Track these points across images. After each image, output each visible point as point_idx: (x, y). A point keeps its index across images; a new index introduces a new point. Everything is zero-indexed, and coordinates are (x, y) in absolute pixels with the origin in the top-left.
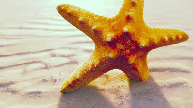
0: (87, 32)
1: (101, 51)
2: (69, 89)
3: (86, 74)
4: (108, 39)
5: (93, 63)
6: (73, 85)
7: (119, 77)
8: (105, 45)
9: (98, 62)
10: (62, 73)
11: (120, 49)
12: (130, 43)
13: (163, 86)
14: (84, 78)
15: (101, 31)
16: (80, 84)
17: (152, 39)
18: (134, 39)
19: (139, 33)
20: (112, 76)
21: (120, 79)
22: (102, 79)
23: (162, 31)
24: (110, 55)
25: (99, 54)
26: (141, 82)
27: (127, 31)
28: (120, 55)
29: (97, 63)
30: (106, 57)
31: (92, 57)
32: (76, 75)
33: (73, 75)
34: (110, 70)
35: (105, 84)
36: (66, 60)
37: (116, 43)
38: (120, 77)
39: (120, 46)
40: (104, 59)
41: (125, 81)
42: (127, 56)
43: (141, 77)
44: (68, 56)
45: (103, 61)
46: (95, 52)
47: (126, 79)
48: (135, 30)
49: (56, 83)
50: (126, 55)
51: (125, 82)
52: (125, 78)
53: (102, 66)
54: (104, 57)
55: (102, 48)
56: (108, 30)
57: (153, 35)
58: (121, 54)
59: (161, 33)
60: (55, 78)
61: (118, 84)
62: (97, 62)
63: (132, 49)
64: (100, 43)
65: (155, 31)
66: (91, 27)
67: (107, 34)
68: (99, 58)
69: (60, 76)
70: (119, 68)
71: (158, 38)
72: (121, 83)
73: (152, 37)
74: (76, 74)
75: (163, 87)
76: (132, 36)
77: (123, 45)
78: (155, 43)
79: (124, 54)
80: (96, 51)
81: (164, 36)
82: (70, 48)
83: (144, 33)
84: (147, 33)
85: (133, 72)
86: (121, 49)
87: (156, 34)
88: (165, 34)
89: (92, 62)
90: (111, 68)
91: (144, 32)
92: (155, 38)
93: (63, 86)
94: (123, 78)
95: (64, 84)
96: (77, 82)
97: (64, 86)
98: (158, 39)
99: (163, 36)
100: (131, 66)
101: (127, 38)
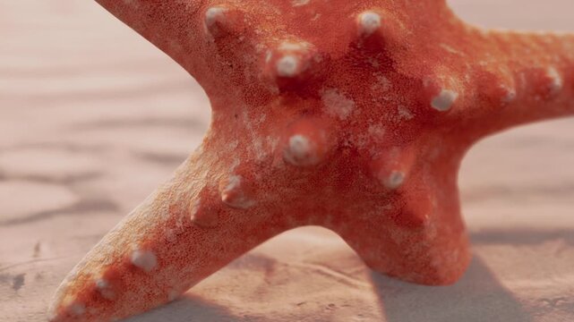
0: (173, 43)
1: (245, 132)
2: (93, 311)
3: (173, 240)
4: (287, 64)
5: (206, 189)
6: (109, 295)
7: (324, 266)
8: (266, 98)
9: (235, 181)
10: (44, 248)
11: (338, 119)
12: (385, 88)
13: (546, 303)
14: (162, 263)
15: (249, 32)
16: (143, 290)
17: (488, 74)
18: (405, 73)
19: (428, 46)
20: (290, 263)
21: (329, 276)
22: (243, 275)
23: (534, 45)
24: (298, 143)
25: (233, 145)
26: (434, 288)
27: (374, 26)
28: (340, 149)
29: (230, 187)
30: (271, 157)
31: (199, 164)
32: (125, 244)
33: (111, 249)
34: (283, 227)
35: (260, 294)
36: (59, 197)
37: (321, 91)
38: (329, 267)
39: (339, 105)
40: (262, 166)
41: (358, 283)
42: (372, 151)
43: (436, 263)
44: (68, 181)
45: (258, 177)
46: (214, 140)
47: (357, 272)
48: (410, 28)
49: (22, 290)
50: (370, 146)
51: (356, 287)
52: (354, 270)
53: (251, 203)
54: (260, 156)
55: (251, 117)
56: (278, 27)
57: (493, 60)
58: (346, 144)
59: (528, 51)
60: (18, 271)
61: (324, 293)
62: (227, 183)
63: (397, 120)
64: (238, 92)
65: (502, 44)
66: (196, 13)
67: (277, 44)
68: (237, 162)
69: (39, 263)
70: (329, 217)
71: (516, 75)
72: (338, 292)
73: (490, 70)
74: (123, 240)
75: (544, 308)
76: (396, 56)
77: (352, 102)
78: (504, 93)
79: (361, 144)
80: (219, 132)
81: (541, 66)
82: (73, 149)
83: (450, 50)
84: (465, 51)
85: (398, 234)
86: (342, 118)
87: (506, 58)
88: (548, 57)
89: (201, 186)
90: (290, 219)
91: (448, 44)
92: (503, 71)
93: (62, 299)
94: (348, 271)
95: (66, 291)
96: (128, 279)
97: (69, 299)
98: (518, 81)
99: (538, 64)
100: (389, 207)
101: (376, 64)
